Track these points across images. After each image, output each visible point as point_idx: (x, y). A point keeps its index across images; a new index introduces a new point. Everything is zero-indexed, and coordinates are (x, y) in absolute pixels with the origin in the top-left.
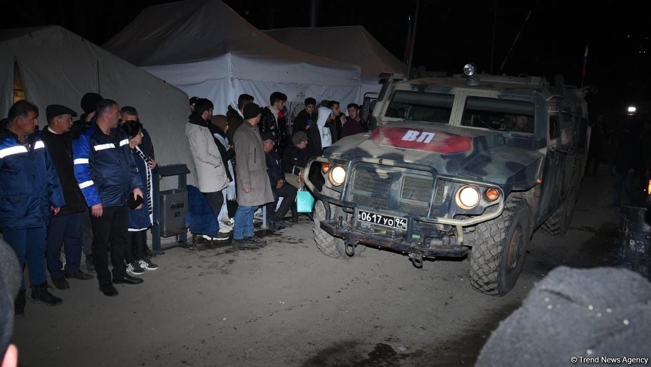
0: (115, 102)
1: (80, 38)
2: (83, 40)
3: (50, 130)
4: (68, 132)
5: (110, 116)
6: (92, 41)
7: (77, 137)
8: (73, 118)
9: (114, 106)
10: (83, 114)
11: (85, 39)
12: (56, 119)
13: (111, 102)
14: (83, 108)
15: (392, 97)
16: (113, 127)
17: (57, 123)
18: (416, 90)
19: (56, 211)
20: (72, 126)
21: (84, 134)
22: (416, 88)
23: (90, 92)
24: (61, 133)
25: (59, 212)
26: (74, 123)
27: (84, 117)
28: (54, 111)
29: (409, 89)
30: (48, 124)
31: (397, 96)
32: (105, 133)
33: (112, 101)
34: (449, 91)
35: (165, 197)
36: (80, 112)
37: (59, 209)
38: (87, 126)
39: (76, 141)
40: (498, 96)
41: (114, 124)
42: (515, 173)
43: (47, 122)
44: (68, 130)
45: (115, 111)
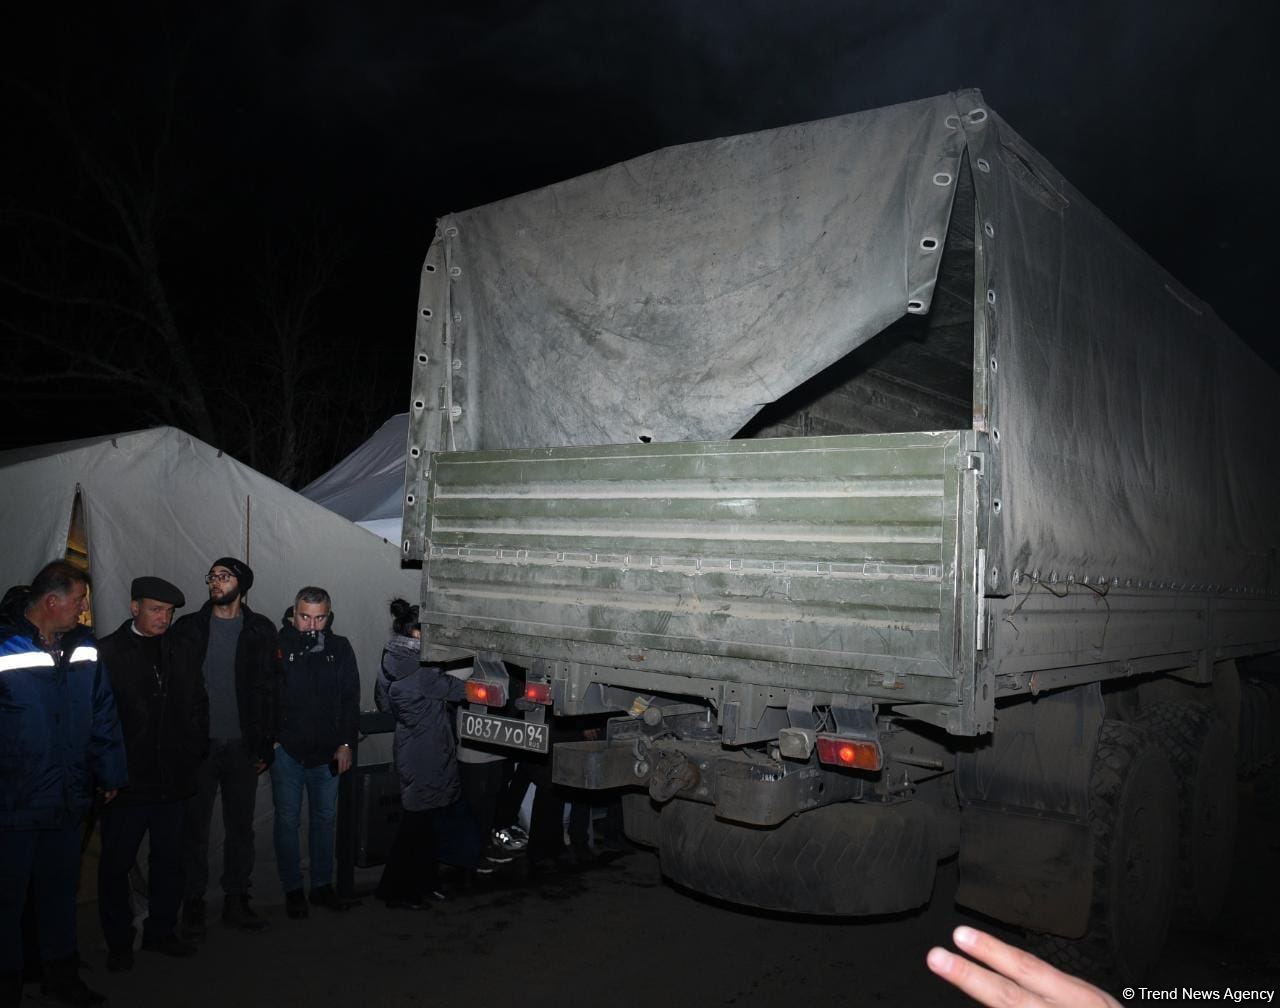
2: (219, 456)
11: (224, 455)
19: (107, 795)
25: (115, 799)
35: (367, 778)
37: (115, 793)
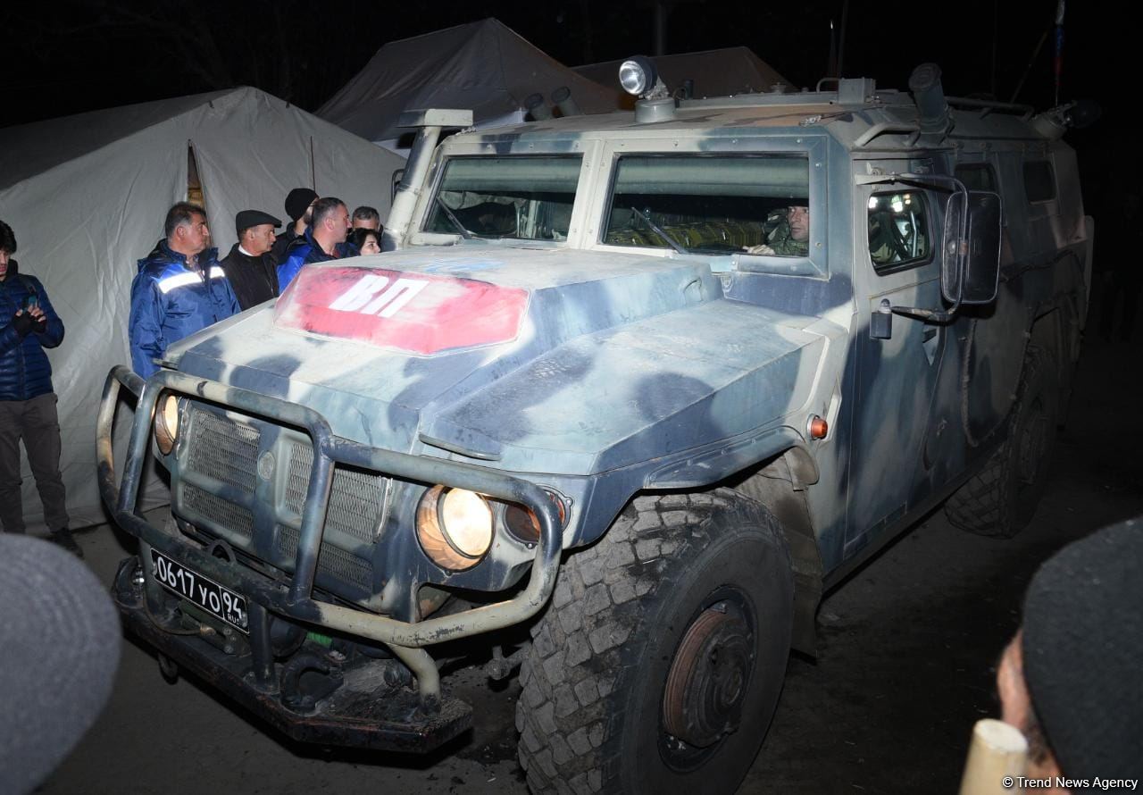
0: (341, 202)
1: (283, 103)
3: (242, 250)
4: (268, 252)
5: (334, 223)
6: (301, 106)
7: (284, 260)
8: (276, 230)
9: (340, 206)
10: (290, 224)
11: (291, 105)
12: (249, 232)
13: (334, 202)
14: (288, 214)
15: (438, 178)
16: (339, 241)
17: (250, 239)
18: (491, 150)
20: (275, 243)
21: (294, 255)
22: (490, 146)
23: (299, 187)
24: (258, 254)
26: (276, 237)
27: (292, 226)
28: (245, 221)
29: (475, 151)
30: (237, 241)
31: (455, 172)
32: (327, 252)
33: (337, 199)
34: (569, 144)
36: (286, 220)
38: (299, 242)
39: (283, 266)
40: (701, 144)
41: (341, 236)
42: (651, 425)
43: (236, 236)
44: (268, 250)
45: (341, 216)
